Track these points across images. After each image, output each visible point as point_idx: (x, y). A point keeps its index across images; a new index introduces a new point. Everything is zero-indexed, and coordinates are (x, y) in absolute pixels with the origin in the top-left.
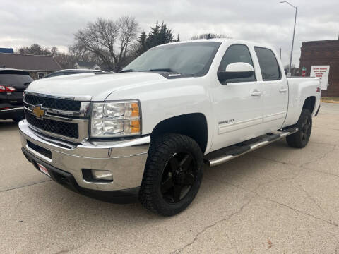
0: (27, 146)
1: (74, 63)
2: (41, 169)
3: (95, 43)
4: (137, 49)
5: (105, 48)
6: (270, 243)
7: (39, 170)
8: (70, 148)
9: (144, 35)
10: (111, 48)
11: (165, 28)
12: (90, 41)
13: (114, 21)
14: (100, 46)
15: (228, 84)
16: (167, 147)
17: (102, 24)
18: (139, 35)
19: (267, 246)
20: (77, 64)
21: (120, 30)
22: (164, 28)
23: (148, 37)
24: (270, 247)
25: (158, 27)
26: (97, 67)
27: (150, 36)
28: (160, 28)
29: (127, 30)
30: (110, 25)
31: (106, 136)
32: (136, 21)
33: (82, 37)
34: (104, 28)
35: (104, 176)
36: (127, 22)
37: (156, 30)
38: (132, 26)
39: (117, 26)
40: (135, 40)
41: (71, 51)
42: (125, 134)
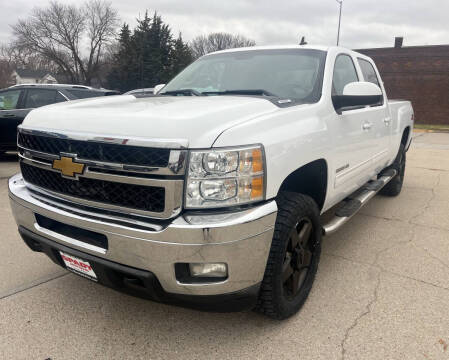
0: (37, 226)
1: (11, 72)
2: (67, 263)
3: (46, 40)
4: (116, 52)
5: (65, 49)
6: (442, 342)
7: (64, 265)
8: (154, 230)
9: (125, 31)
10: (73, 49)
11: (160, 22)
12: (38, 38)
13: (78, 7)
14: (57, 47)
15: (344, 113)
16: (290, 215)
17: (58, 11)
18: (119, 30)
19: (441, 347)
20: (15, 74)
21: (88, 22)
22: (158, 21)
23: (132, 34)
24: (445, 348)
25: (148, 20)
26: (50, 78)
27: (136, 32)
28: (151, 22)
29: (99, 22)
30: (72, 12)
31: (206, 205)
32: (113, 7)
33: (24, 30)
34: (60, 18)
35: (206, 271)
36: (98, 9)
37: (145, 24)
38: (107, 16)
39: (83, 15)
40: (112, 38)
41: (5, 54)
42: (239, 201)
